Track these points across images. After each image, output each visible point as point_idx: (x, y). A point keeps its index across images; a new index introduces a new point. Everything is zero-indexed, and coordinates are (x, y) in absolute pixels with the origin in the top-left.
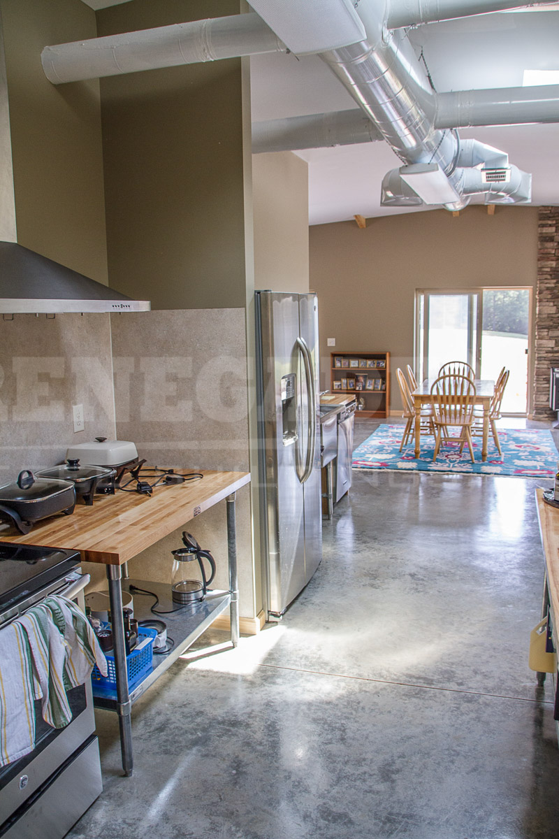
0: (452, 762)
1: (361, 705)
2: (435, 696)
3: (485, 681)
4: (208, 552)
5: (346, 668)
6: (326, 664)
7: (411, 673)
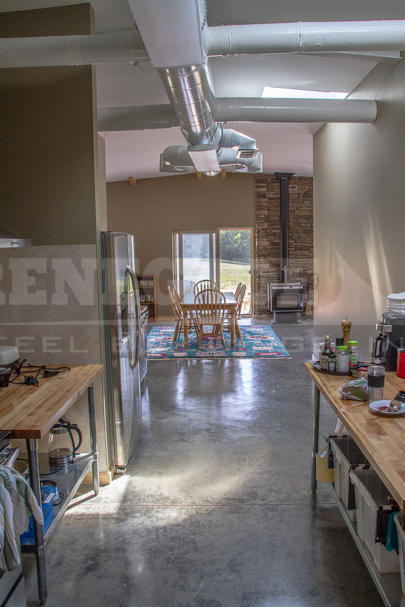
0: (274, 552)
1: (201, 523)
2: (249, 510)
3: (278, 496)
4: (76, 425)
5: (182, 499)
6: (167, 498)
7: (228, 497)
